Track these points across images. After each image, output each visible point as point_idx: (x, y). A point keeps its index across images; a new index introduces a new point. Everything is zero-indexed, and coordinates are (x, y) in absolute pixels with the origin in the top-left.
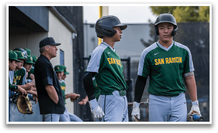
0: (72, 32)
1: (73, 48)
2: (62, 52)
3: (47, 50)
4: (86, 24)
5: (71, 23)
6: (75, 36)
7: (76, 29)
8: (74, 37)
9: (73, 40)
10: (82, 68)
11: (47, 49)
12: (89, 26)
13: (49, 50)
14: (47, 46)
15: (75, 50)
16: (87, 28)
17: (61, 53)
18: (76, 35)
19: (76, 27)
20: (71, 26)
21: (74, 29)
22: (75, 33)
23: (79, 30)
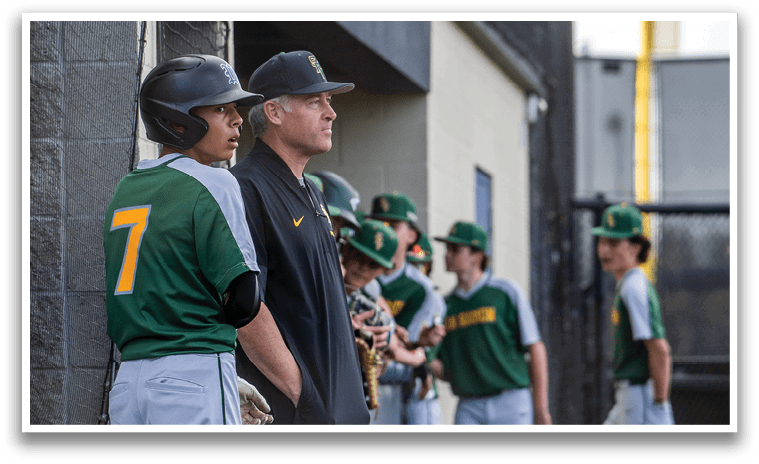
0: (528, 91)
1: (532, 161)
2: (483, 178)
3: (277, 121)
4: (587, 59)
5: (523, 54)
6: (539, 112)
7: (545, 81)
8: (533, 116)
9: (532, 127)
10: (566, 245)
11: (276, 115)
12: (596, 68)
13: (284, 122)
14: (277, 100)
15: (536, 169)
16: (588, 77)
17: (479, 182)
18: (543, 105)
19: (541, 70)
20: (523, 67)
21: (533, 79)
22: (539, 96)
23: (554, 81)
